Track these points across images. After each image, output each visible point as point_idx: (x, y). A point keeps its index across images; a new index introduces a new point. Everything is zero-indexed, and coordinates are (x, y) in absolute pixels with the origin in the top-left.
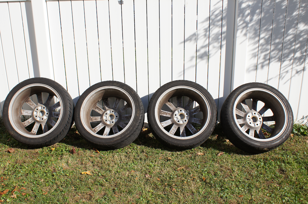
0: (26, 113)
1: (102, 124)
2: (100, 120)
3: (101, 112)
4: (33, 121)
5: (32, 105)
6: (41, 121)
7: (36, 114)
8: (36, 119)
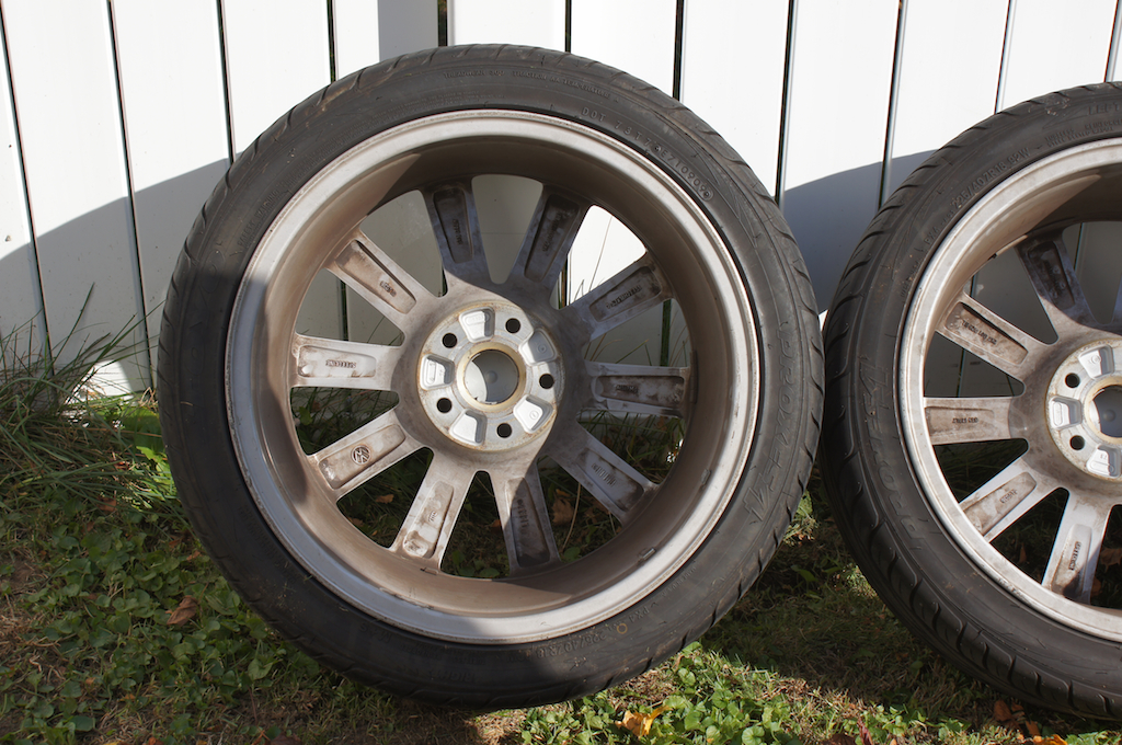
0: (334, 363)
1: (1033, 473)
2: (1016, 434)
3: (1007, 353)
4: (409, 447)
5: (388, 296)
6: (489, 449)
7: (442, 381)
8: (442, 430)
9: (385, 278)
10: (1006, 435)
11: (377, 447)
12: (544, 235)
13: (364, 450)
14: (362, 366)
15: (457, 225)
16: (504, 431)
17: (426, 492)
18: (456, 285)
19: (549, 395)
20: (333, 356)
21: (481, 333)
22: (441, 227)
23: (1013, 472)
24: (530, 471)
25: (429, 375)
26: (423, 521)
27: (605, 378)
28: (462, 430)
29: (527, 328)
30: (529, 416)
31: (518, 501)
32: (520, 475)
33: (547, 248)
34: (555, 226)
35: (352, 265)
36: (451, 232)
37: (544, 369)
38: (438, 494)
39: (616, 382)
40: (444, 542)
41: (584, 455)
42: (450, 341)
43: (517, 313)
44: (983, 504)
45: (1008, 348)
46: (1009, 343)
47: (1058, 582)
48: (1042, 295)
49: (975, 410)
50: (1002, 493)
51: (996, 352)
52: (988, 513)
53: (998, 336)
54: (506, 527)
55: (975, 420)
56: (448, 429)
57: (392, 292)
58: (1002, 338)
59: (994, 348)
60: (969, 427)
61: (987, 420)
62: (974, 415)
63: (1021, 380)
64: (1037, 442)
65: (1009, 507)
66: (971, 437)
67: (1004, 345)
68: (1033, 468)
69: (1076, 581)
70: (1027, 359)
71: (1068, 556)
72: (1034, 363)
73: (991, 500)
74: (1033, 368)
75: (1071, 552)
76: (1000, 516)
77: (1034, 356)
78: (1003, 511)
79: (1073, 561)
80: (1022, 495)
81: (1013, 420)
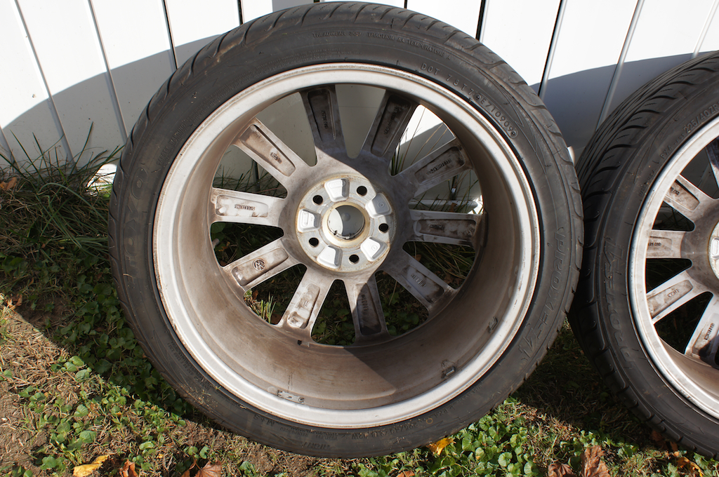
0: (240, 207)
1: (692, 281)
2: (686, 255)
3: (686, 201)
4: (291, 263)
5: (276, 163)
6: (343, 271)
7: (313, 226)
8: (313, 258)
9: (274, 150)
10: (678, 256)
11: (270, 261)
12: (386, 123)
13: (261, 262)
14: (259, 210)
15: (325, 114)
16: (354, 259)
17: (302, 289)
18: (323, 158)
19: (385, 237)
20: (239, 202)
21: (340, 194)
22: (313, 117)
23: (680, 279)
24: (370, 279)
25: (304, 221)
26: (300, 306)
27: (423, 221)
28: (325, 257)
29: (371, 192)
30: (372, 249)
31: (362, 296)
32: (364, 281)
33: (387, 132)
34: (393, 116)
35: (251, 141)
36: (320, 120)
37: (383, 220)
38: (310, 291)
39: (429, 223)
40: (313, 319)
41: (406, 269)
42: (318, 200)
43: (365, 182)
44: (657, 297)
45: (686, 198)
46: (688, 195)
47: (696, 346)
48: (714, 164)
49: (660, 238)
50: (670, 291)
51: (678, 200)
52: (659, 303)
53: (681, 190)
54: (354, 311)
55: (659, 244)
56: (316, 257)
57: (280, 161)
58: (683, 191)
59: (677, 198)
60: (655, 249)
61: (667, 245)
62: (659, 241)
63: (693, 221)
64: (699, 264)
65: (673, 299)
66: (655, 255)
67: (684, 196)
68: (693, 278)
69: (707, 346)
70: (699, 207)
71: (705, 332)
72: (703, 210)
73: (662, 295)
74: (702, 214)
75: (708, 329)
76: (666, 304)
77: (703, 206)
78: (669, 302)
79: (707, 335)
80: (682, 293)
81: (683, 247)
